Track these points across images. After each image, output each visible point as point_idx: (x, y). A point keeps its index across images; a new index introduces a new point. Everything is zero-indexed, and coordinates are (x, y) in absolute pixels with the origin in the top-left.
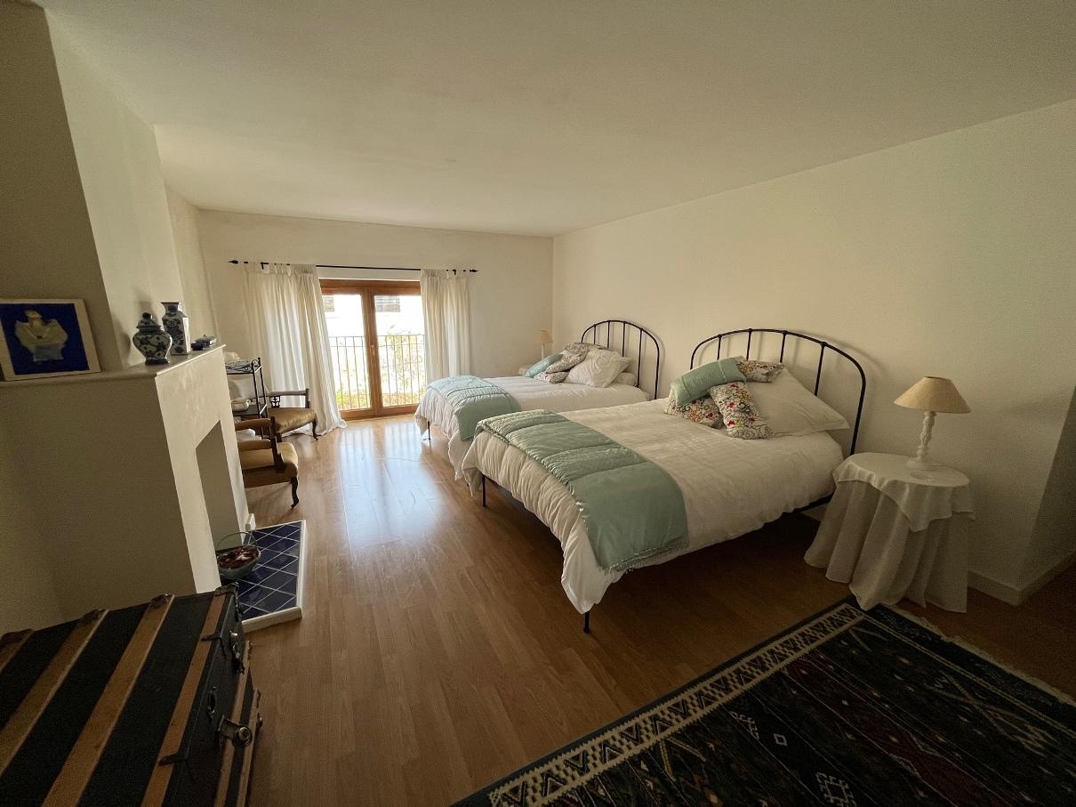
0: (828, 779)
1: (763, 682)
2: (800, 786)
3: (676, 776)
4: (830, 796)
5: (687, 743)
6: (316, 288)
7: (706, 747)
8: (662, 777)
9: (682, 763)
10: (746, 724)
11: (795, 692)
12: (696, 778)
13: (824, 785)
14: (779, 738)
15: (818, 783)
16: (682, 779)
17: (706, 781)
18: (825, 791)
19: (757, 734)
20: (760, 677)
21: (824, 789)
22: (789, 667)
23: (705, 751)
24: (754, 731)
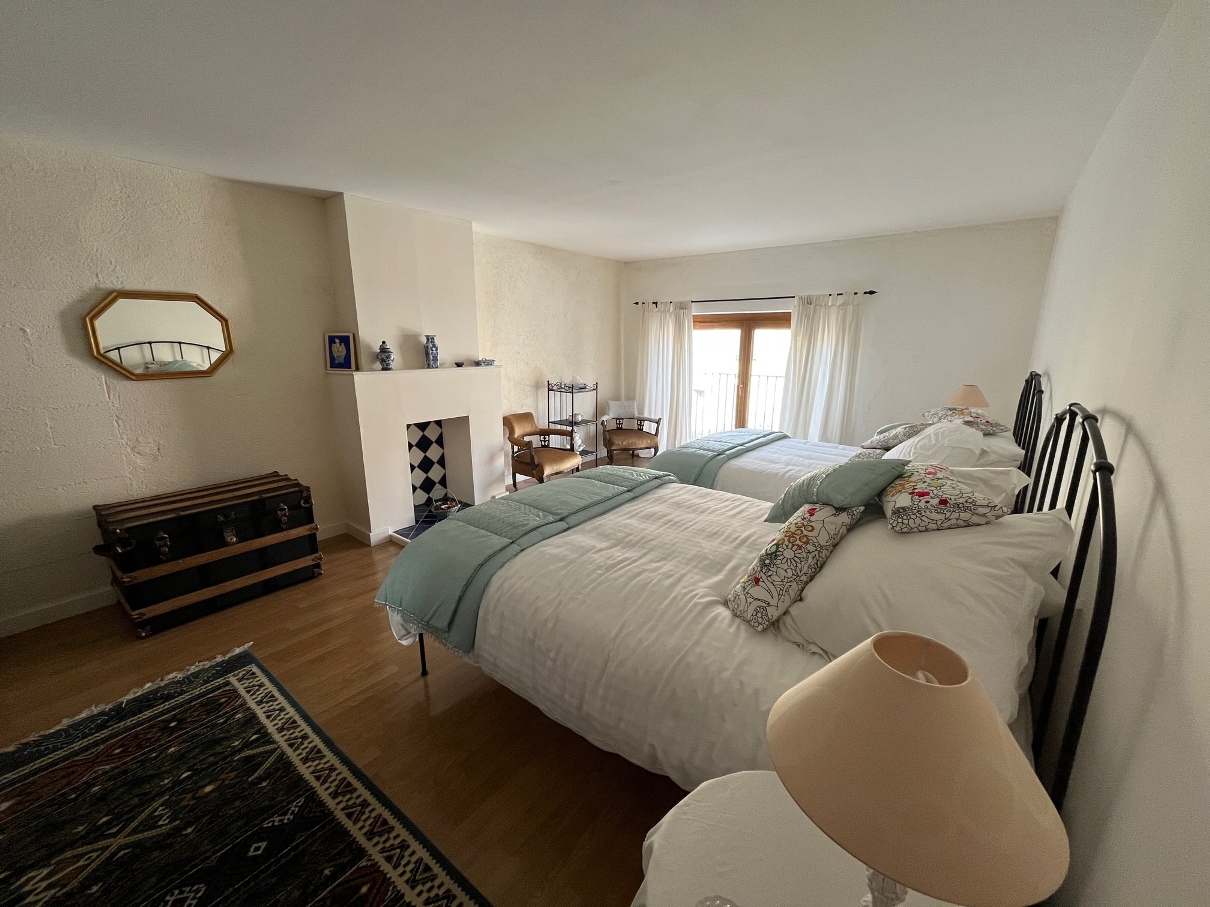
0: (193, 899)
1: (346, 833)
2: (196, 866)
3: (238, 760)
4: (174, 898)
5: (272, 765)
6: (688, 322)
7: (264, 780)
8: (241, 750)
9: (252, 763)
10: (285, 814)
11: (327, 872)
12: (232, 775)
13: (189, 892)
14: (260, 847)
15: (193, 885)
16: (235, 764)
17: (227, 782)
18: (181, 892)
19: (270, 825)
20: (357, 832)
21: (184, 891)
22: (375, 867)
23: (261, 779)
24: (274, 821)
